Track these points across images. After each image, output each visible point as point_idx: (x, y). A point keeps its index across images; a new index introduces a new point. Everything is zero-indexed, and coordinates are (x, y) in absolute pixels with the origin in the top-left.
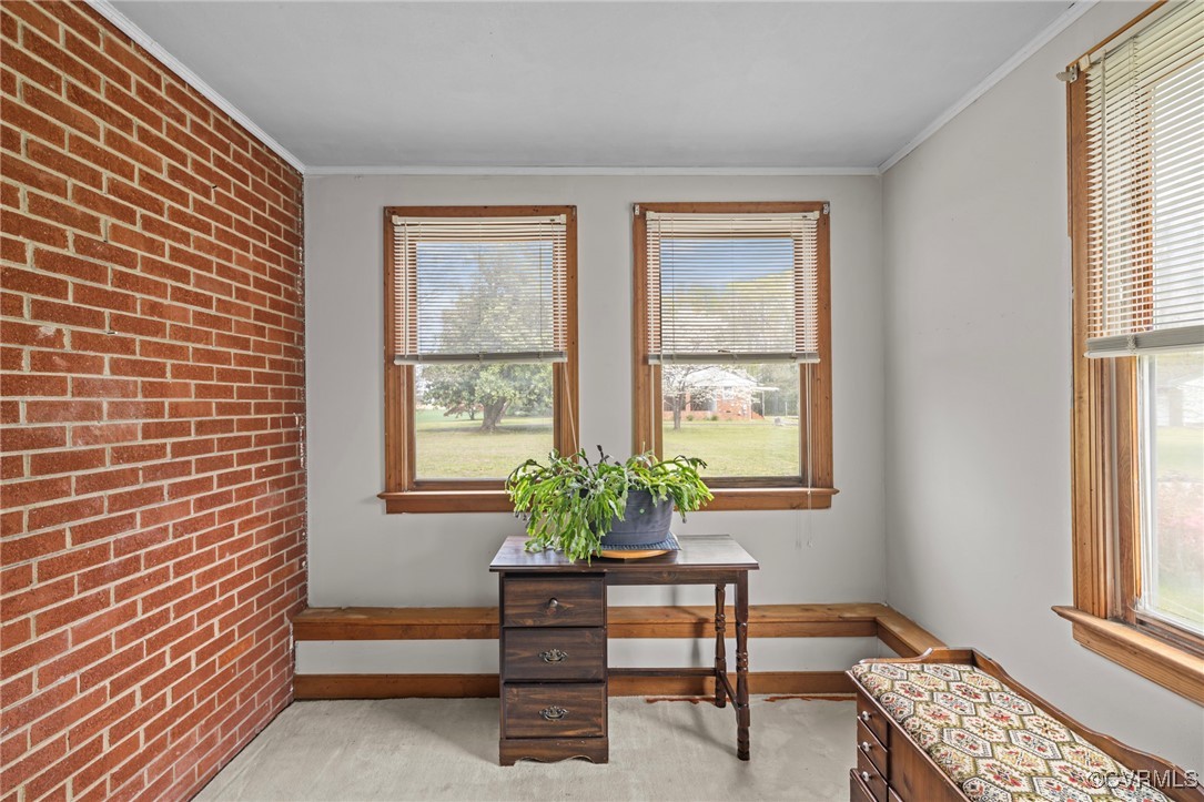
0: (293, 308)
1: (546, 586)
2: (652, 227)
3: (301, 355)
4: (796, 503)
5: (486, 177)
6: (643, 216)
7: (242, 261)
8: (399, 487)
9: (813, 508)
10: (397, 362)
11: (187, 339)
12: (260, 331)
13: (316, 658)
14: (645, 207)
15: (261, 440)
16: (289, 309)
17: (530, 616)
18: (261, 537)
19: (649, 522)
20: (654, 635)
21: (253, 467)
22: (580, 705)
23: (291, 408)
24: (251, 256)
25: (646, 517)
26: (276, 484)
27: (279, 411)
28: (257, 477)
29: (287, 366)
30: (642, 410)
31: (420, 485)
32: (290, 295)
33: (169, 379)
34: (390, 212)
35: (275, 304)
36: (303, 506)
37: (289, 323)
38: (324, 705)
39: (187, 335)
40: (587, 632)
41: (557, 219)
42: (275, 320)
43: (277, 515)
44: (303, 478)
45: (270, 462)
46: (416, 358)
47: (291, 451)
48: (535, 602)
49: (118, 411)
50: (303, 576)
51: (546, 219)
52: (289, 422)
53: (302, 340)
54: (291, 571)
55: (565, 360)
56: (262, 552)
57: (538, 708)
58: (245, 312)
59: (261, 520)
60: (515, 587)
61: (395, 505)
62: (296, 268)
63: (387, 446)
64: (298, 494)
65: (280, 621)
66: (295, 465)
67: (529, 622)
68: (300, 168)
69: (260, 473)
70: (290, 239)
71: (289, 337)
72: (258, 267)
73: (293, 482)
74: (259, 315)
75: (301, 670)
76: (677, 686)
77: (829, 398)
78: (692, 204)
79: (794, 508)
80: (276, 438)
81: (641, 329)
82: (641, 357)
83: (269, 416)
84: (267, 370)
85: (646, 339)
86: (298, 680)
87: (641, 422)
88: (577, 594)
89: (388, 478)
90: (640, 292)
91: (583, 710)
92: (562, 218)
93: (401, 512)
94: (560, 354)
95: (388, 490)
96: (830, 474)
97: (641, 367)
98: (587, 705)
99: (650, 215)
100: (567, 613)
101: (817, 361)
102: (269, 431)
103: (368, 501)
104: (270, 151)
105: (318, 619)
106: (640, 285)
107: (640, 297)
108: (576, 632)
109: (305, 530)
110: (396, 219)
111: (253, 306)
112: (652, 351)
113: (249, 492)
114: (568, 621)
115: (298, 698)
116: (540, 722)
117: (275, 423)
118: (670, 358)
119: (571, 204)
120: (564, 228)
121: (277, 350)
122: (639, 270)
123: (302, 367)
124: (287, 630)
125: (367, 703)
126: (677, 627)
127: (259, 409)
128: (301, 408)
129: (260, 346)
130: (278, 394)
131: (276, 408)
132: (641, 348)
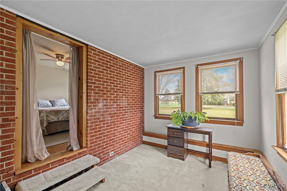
0: (143, 88)
1: (174, 130)
2: (199, 69)
3: (144, 94)
4: (233, 124)
5: (170, 64)
6: (197, 67)
7: (137, 83)
8: (156, 115)
9: (237, 125)
10: (156, 95)
11: (131, 94)
12: (139, 92)
13: (145, 138)
14: (198, 65)
15: (139, 107)
16: (142, 88)
17: (172, 134)
18: (139, 120)
19: (192, 122)
20: (198, 145)
21: (138, 110)
22: (179, 150)
23: (142, 102)
24: (138, 82)
25: (192, 121)
26: (140, 113)
27: (141, 103)
28: (138, 111)
29: (142, 96)
30: (197, 103)
31: (159, 115)
32: (142, 86)
33: (129, 99)
34: (155, 72)
35: (140, 88)
36: (144, 116)
37: (142, 90)
38: (146, 145)
39: (131, 93)
40: (181, 139)
41: (181, 70)
42: (140, 90)
43: (140, 117)
44: (144, 112)
45: (140, 110)
46: (159, 94)
47: (142, 108)
48: (172, 132)
49: (125, 102)
50: (144, 127)
51: (179, 70)
52: (142, 104)
53: (144, 92)
54: (142, 125)
55: (183, 94)
56: (139, 122)
57: (173, 149)
58: (137, 89)
59: (138, 117)
60: (170, 130)
61: (156, 117)
62: (143, 82)
63: (155, 108)
64: (143, 115)
65: (141, 132)
66: (143, 110)
67: (171, 136)
68: (144, 67)
69: (139, 111)
70: (142, 78)
71: (142, 92)
72: (138, 83)
73: (143, 113)
74: (139, 90)
75: (143, 140)
76: (203, 156)
77: (243, 101)
78: (208, 63)
79: (233, 125)
80: (140, 106)
81: (197, 88)
82: (197, 93)
83: (140, 103)
84: (139, 97)
85: (198, 90)
86: (143, 141)
87: (197, 106)
88: (179, 132)
89: (155, 113)
90: (197, 81)
91: (180, 151)
92: (182, 69)
93: (156, 119)
94: (181, 93)
95: (155, 115)
96: (243, 118)
97: (197, 95)
98: (181, 150)
99: (199, 67)
100: (177, 135)
101: (239, 93)
102: (140, 105)
103: (152, 116)
104: (140, 67)
105: (145, 133)
106: (197, 80)
107: (197, 82)
108: (179, 138)
109: (144, 120)
110: (156, 73)
111: (138, 88)
112: (200, 92)
113: (137, 113)
114: (178, 136)
115: (143, 144)
116: (173, 151)
117: (140, 104)
118: (203, 93)
119: (184, 67)
120: (183, 71)
121: (140, 94)
122: (197, 77)
123: (144, 96)
124: (142, 133)
125: (151, 146)
126: (203, 145)
127: (138, 102)
128: (144, 102)
129: (139, 94)
130: (141, 100)
131: (140, 102)
132: (197, 91)
